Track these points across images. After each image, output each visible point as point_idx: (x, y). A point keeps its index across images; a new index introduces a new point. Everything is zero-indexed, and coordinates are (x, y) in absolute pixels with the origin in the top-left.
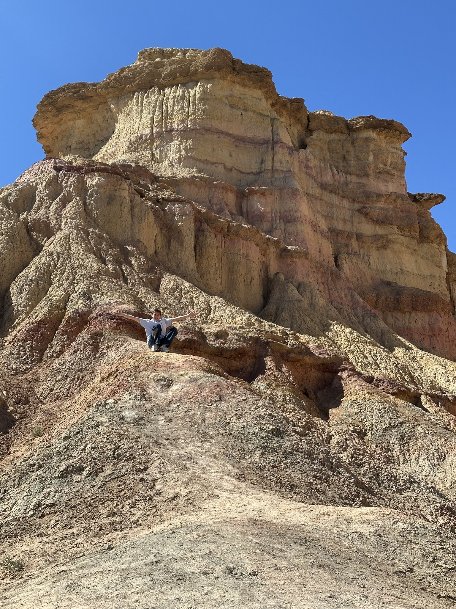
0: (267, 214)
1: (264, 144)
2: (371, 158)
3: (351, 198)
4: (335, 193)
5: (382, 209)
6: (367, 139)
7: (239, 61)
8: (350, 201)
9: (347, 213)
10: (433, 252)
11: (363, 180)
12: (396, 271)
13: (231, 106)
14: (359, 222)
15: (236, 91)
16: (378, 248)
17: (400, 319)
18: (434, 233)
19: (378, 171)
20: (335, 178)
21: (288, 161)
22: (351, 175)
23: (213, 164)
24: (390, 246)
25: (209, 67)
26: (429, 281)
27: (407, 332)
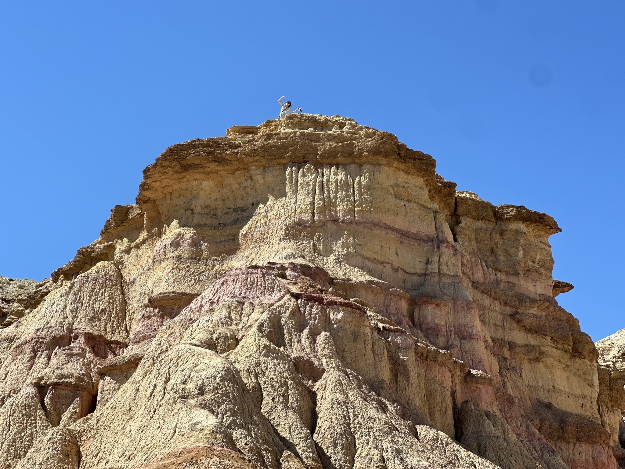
0: (442, 327)
1: (428, 241)
2: (521, 254)
3: (503, 300)
4: (487, 294)
5: (535, 316)
6: (517, 232)
7: (403, 146)
8: (502, 304)
9: (498, 318)
10: (585, 369)
11: (513, 279)
12: (548, 388)
13: (396, 197)
14: (511, 328)
15: (400, 179)
16: (530, 361)
17: (564, 449)
18: (588, 348)
19: (526, 269)
20: (486, 276)
21: (454, 264)
22: (500, 272)
23: (381, 263)
24: (543, 360)
25: (376, 152)
26: (581, 402)
27: (571, 464)
